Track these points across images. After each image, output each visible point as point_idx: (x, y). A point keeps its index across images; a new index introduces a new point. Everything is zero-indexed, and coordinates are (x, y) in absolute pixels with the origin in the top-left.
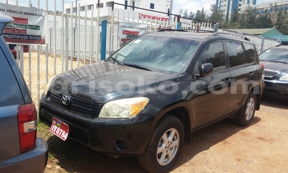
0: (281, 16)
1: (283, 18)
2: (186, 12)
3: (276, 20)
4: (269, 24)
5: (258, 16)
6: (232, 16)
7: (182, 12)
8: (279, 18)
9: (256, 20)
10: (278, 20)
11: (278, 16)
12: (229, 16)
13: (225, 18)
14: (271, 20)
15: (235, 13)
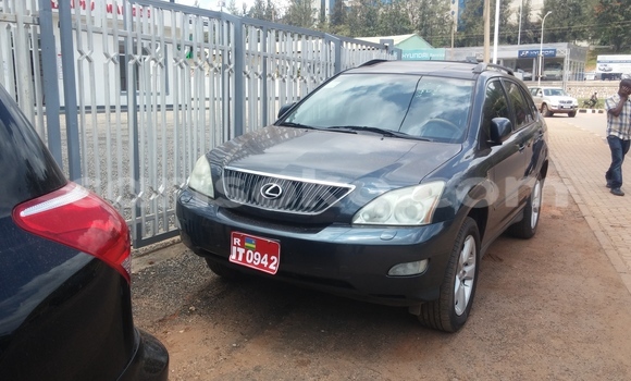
0: (427, 10)
1: (432, 13)
2: (232, 4)
3: (417, 17)
4: (406, 27)
5: (381, 10)
6: (331, 10)
7: (224, 4)
8: (424, 13)
9: (379, 18)
10: (423, 19)
11: (420, 9)
12: (327, 12)
13: (316, 16)
14: (407, 17)
15: (337, 6)
